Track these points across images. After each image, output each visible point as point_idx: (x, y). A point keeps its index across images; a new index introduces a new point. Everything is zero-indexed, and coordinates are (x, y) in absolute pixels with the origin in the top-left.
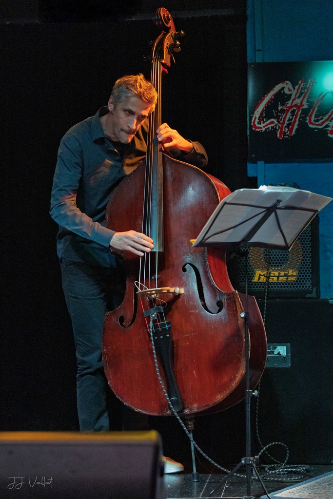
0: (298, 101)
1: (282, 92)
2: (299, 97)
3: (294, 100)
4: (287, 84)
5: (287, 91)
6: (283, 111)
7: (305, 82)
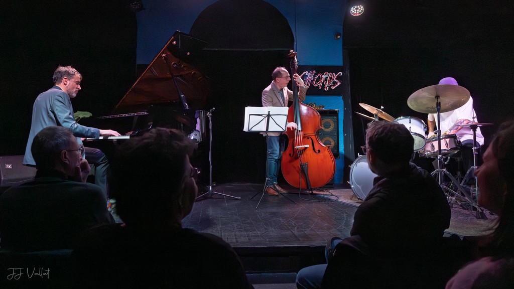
0: (310, 77)
4: (306, 72)
5: (307, 74)
6: (306, 80)
7: (312, 71)
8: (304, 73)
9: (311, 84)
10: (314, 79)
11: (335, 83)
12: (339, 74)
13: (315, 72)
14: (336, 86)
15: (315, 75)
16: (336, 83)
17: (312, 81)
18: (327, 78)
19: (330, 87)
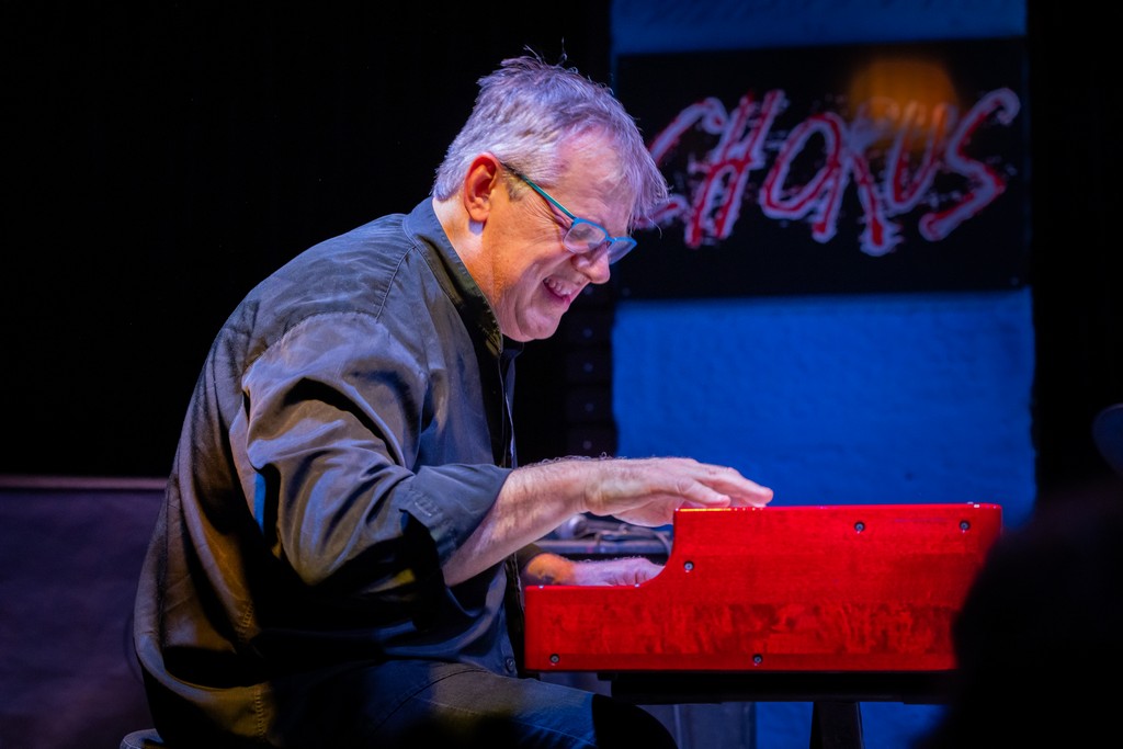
0: (738, 151)
1: (698, 127)
2: (742, 139)
3: (729, 146)
4: (711, 107)
5: (710, 126)
6: (700, 176)
7: (758, 98)
8: (685, 119)
9: (750, 208)
10: (772, 158)
11: (951, 185)
12: (985, 105)
13: (776, 103)
14: (966, 211)
15: (783, 124)
16: (963, 184)
17: (758, 178)
18: (886, 144)
19: (908, 222)
